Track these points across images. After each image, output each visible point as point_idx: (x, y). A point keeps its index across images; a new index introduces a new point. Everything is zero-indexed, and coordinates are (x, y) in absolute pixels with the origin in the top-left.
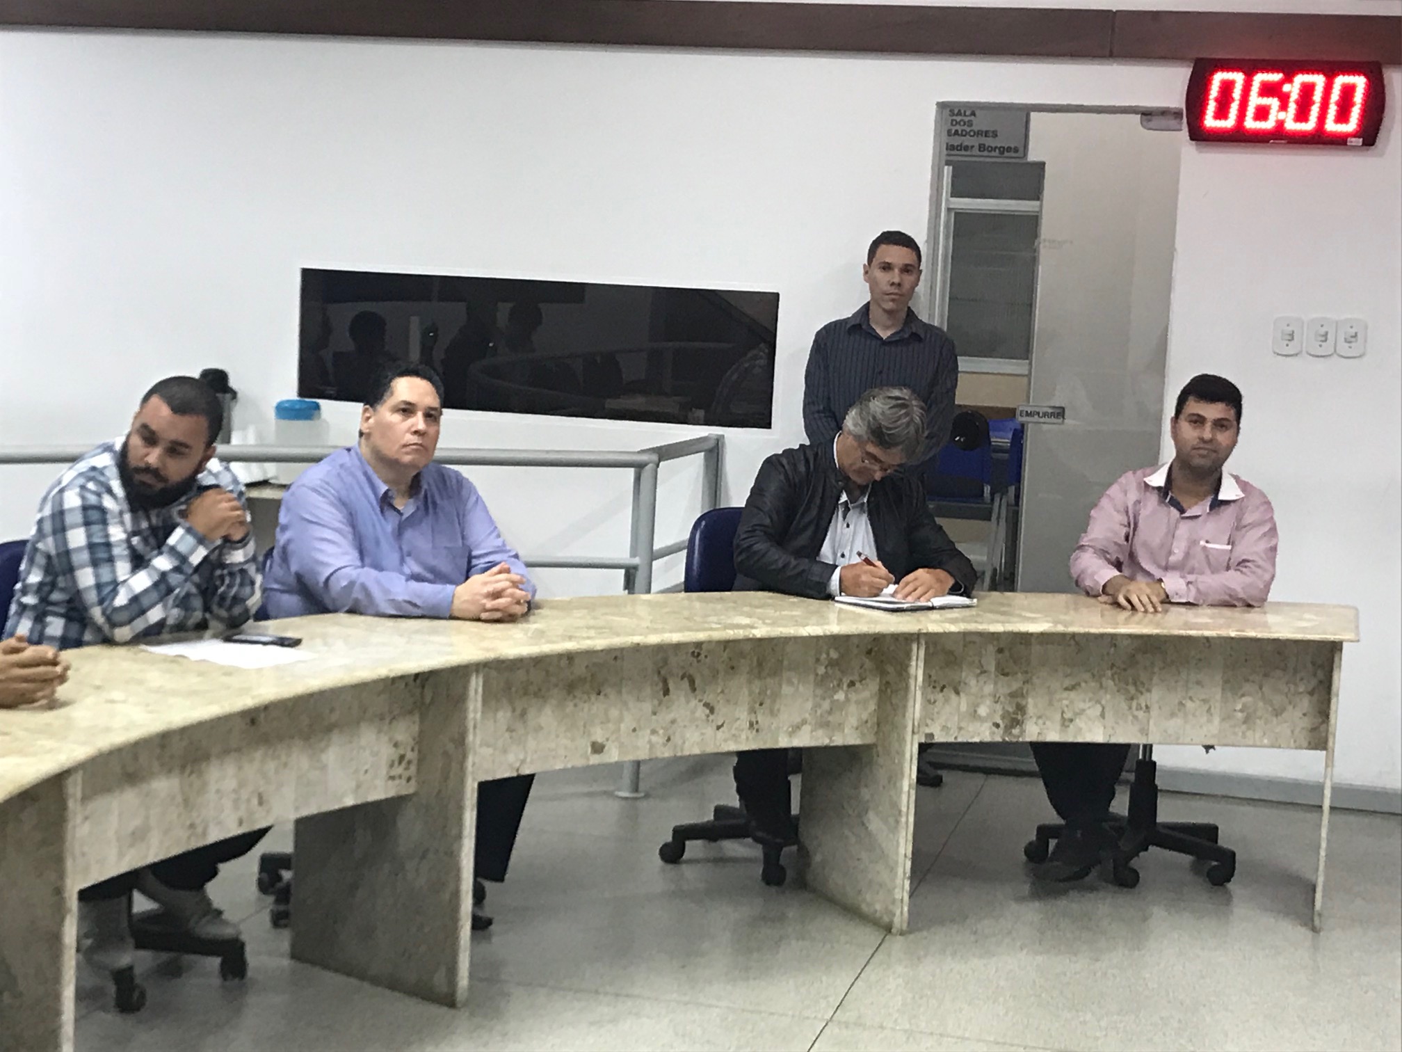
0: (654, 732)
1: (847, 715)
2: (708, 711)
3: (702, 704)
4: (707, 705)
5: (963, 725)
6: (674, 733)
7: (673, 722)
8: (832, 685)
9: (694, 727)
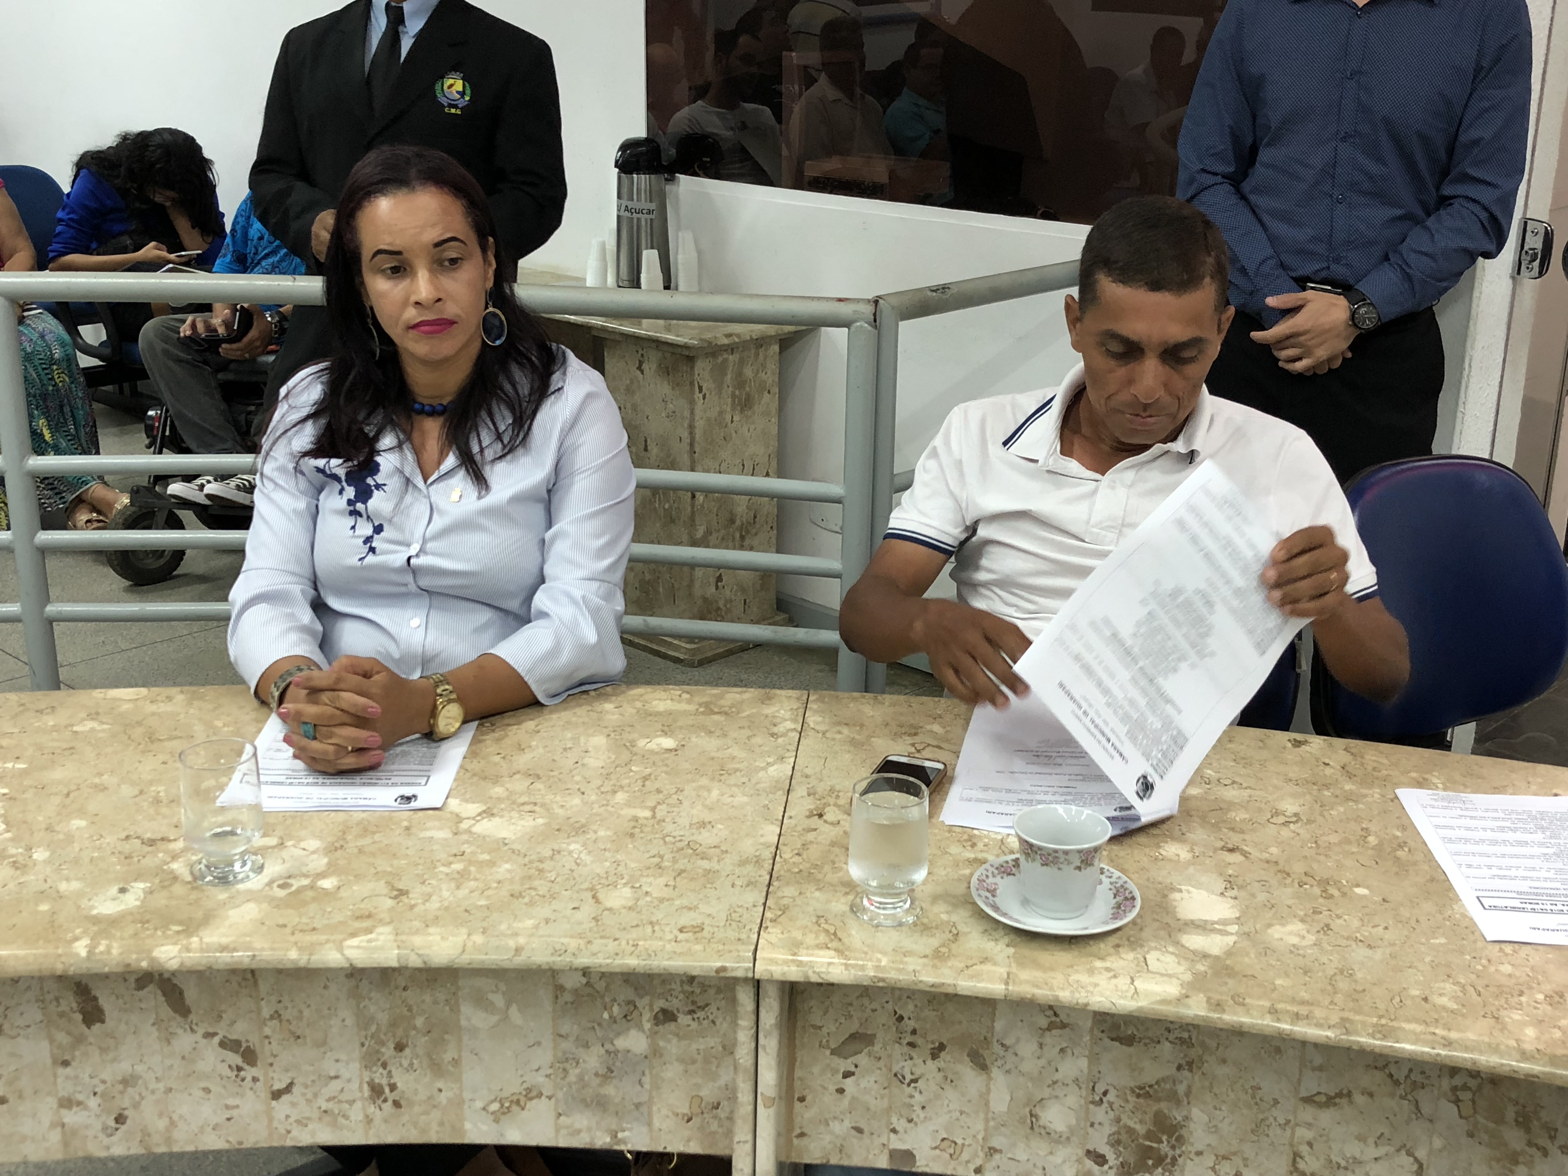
0: (67, 1103)
1: (656, 1086)
2: (237, 1060)
3: (217, 1040)
4: (227, 1044)
5: (996, 1142)
6: (136, 1106)
7: (127, 1082)
8: (606, 1015)
9: (201, 1093)
